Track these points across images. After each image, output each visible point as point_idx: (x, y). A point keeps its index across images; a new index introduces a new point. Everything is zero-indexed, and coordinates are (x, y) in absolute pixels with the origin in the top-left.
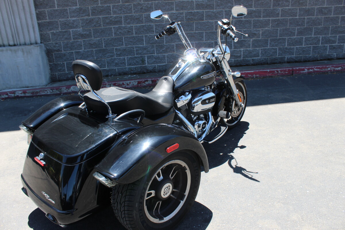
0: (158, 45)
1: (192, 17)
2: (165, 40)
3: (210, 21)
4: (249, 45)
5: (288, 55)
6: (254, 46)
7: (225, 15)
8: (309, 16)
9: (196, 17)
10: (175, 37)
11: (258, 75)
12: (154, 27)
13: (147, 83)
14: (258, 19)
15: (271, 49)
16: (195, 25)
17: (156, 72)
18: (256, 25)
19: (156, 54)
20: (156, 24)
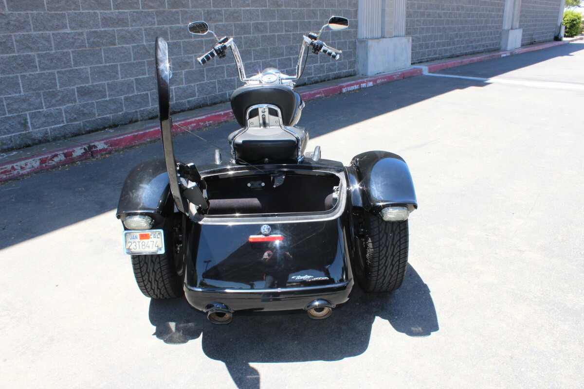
0: (47, 91)
1: (99, 40)
2: (57, 81)
3: (125, 46)
4: (182, 80)
5: (229, 90)
6: (188, 81)
7: (145, 35)
8: (246, 34)
9: (104, 40)
10: (75, 76)
11: (211, 122)
12: (37, 59)
13: (56, 159)
14: (188, 40)
15: (209, 83)
16: (104, 54)
17: (48, 141)
18: (187, 50)
19: (46, 108)
20: (40, 52)
